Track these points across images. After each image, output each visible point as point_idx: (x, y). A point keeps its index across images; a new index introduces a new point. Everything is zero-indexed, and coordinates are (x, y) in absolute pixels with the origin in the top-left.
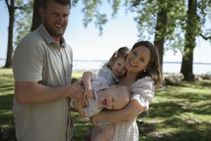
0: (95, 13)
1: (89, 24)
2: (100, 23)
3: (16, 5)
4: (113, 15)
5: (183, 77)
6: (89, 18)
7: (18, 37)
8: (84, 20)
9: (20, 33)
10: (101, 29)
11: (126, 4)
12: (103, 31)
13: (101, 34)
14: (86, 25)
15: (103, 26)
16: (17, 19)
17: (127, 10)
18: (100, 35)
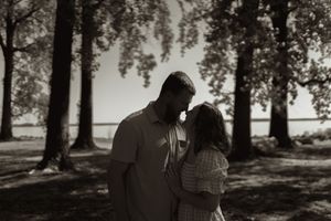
0: (136, 54)
1: (128, 70)
2: (144, 69)
3: (14, 46)
4: (163, 55)
5: (277, 143)
6: (128, 61)
7: (20, 93)
8: (120, 64)
9: (22, 86)
10: (147, 77)
11: (181, 40)
12: (150, 80)
13: (147, 84)
14: (123, 72)
15: (150, 73)
16: (17, 67)
17: (183, 48)
18: (145, 86)
